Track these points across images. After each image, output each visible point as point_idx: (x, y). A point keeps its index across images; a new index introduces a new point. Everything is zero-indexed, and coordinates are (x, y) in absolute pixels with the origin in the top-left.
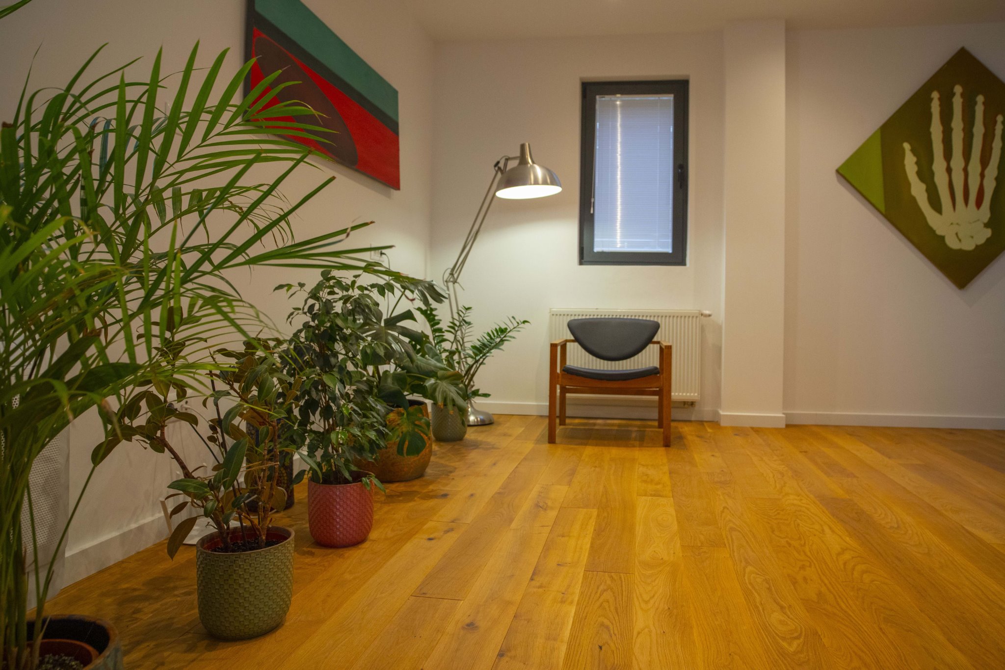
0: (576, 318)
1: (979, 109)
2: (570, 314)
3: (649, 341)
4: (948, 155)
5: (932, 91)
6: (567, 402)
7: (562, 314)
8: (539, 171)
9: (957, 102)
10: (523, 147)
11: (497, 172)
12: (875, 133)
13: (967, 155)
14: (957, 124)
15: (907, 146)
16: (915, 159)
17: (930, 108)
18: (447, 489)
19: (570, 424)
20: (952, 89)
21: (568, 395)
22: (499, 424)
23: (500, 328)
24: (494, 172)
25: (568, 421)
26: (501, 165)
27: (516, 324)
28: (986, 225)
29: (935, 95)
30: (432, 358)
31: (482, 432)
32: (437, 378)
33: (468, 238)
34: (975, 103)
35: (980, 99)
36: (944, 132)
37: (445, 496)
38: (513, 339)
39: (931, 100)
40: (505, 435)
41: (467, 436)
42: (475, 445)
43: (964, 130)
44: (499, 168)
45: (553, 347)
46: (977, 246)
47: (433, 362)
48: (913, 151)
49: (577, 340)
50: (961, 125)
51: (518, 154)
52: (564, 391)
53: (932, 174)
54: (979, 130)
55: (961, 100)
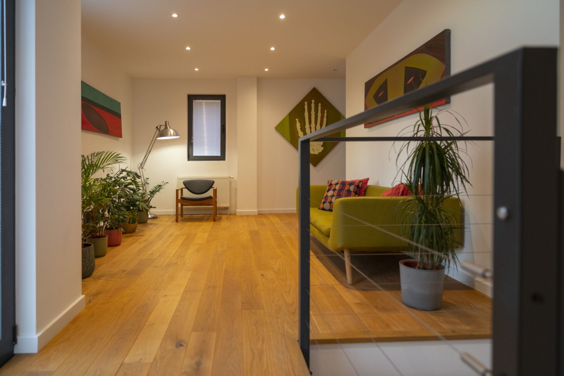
0: (187, 180)
1: (320, 108)
2: (184, 178)
3: (211, 187)
4: (310, 123)
5: (305, 101)
6: (183, 209)
7: (182, 178)
8: (172, 131)
9: (313, 105)
10: (166, 122)
11: (157, 130)
12: (287, 116)
13: (316, 123)
14: (313, 113)
15: (297, 120)
16: (300, 124)
17: (304, 107)
18: (143, 234)
19: (184, 217)
20: (311, 101)
21: (184, 207)
22: (159, 218)
23: (159, 185)
24: (156, 130)
25: (184, 216)
26: (159, 127)
27: (164, 184)
28: (322, 146)
29: (306, 103)
30: (137, 196)
31: (154, 220)
32: (139, 202)
33: (147, 153)
34: (318, 106)
35: (320, 104)
36: (309, 115)
37: (143, 235)
38: (163, 189)
39: (305, 104)
40: (161, 221)
41: (148, 222)
42: (151, 224)
43: (315, 115)
44: (158, 129)
45: (177, 191)
46: (319, 153)
47: (137, 197)
48: (299, 121)
49: (186, 188)
50: (314, 113)
51: (164, 124)
52: (182, 205)
53: (305, 129)
54: (319, 115)
55: (314, 105)
